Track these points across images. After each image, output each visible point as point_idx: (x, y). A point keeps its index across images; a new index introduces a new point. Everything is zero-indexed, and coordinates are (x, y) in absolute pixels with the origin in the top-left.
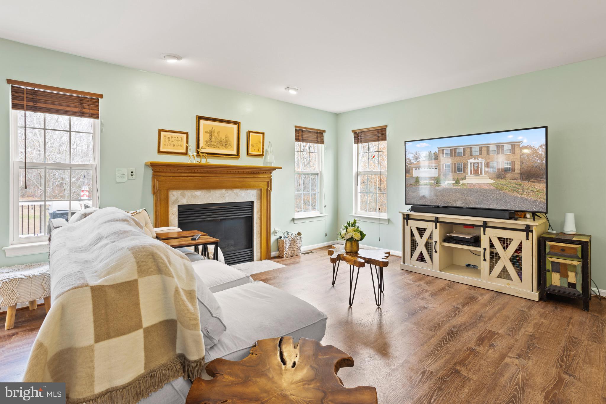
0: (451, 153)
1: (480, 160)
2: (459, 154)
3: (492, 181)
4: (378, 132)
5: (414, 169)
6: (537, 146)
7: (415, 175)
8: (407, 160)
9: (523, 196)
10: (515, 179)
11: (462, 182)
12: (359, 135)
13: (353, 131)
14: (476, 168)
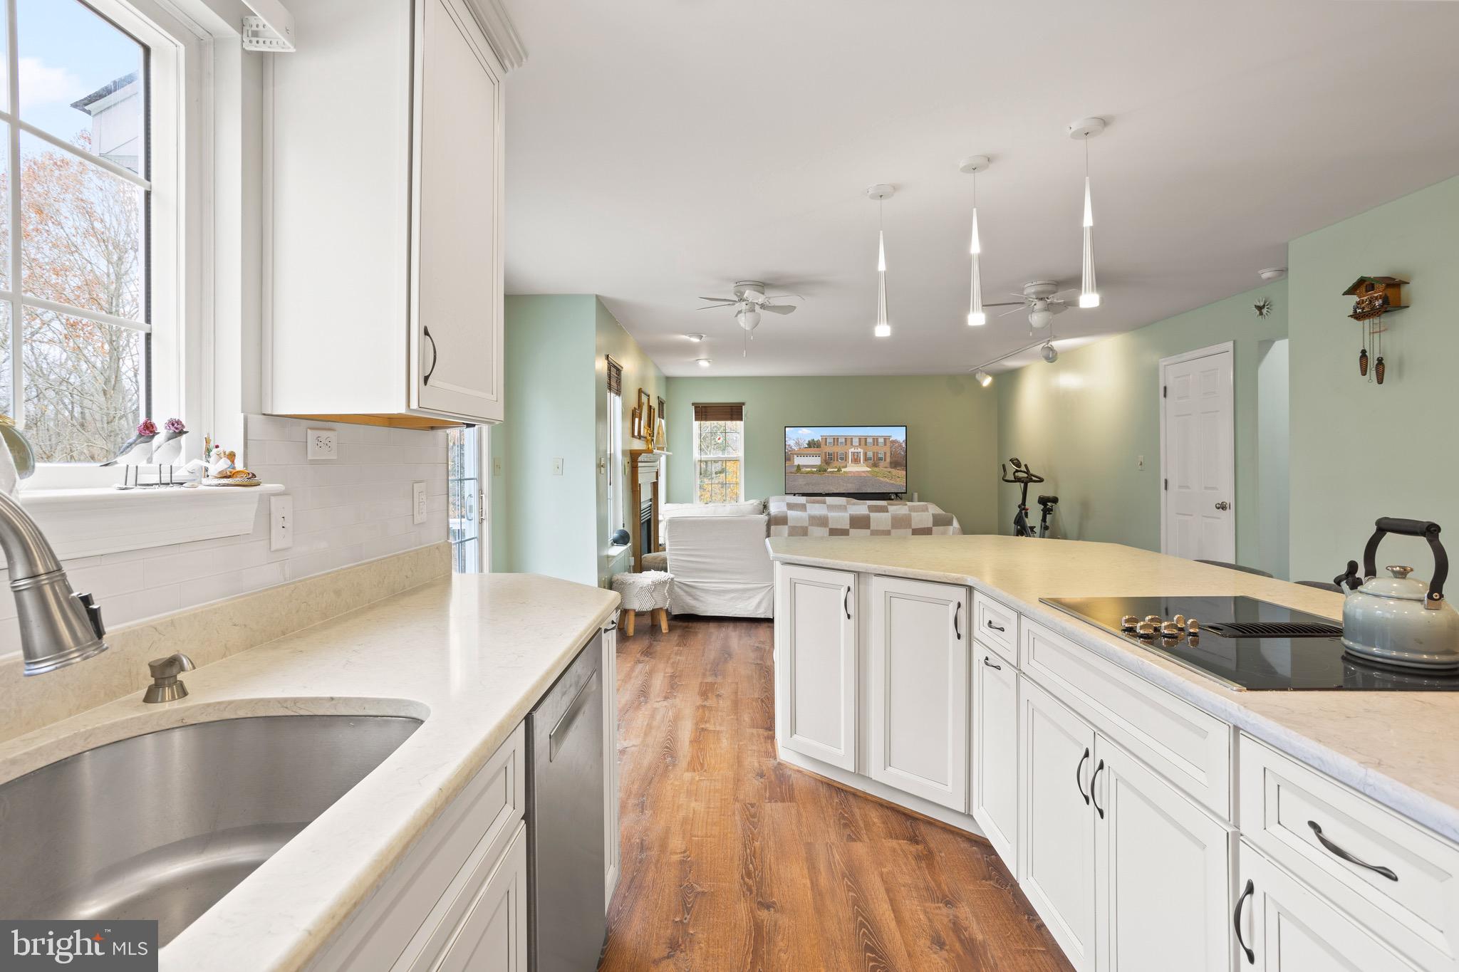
0: (834, 441)
1: (859, 450)
2: (841, 443)
3: (869, 469)
4: (732, 409)
5: (795, 456)
6: (901, 441)
7: (796, 463)
8: (787, 447)
9: (892, 482)
10: (886, 468)
11: (843, 470)
12: (703, 410)
13: (693, 404)
14: (856, 457)
